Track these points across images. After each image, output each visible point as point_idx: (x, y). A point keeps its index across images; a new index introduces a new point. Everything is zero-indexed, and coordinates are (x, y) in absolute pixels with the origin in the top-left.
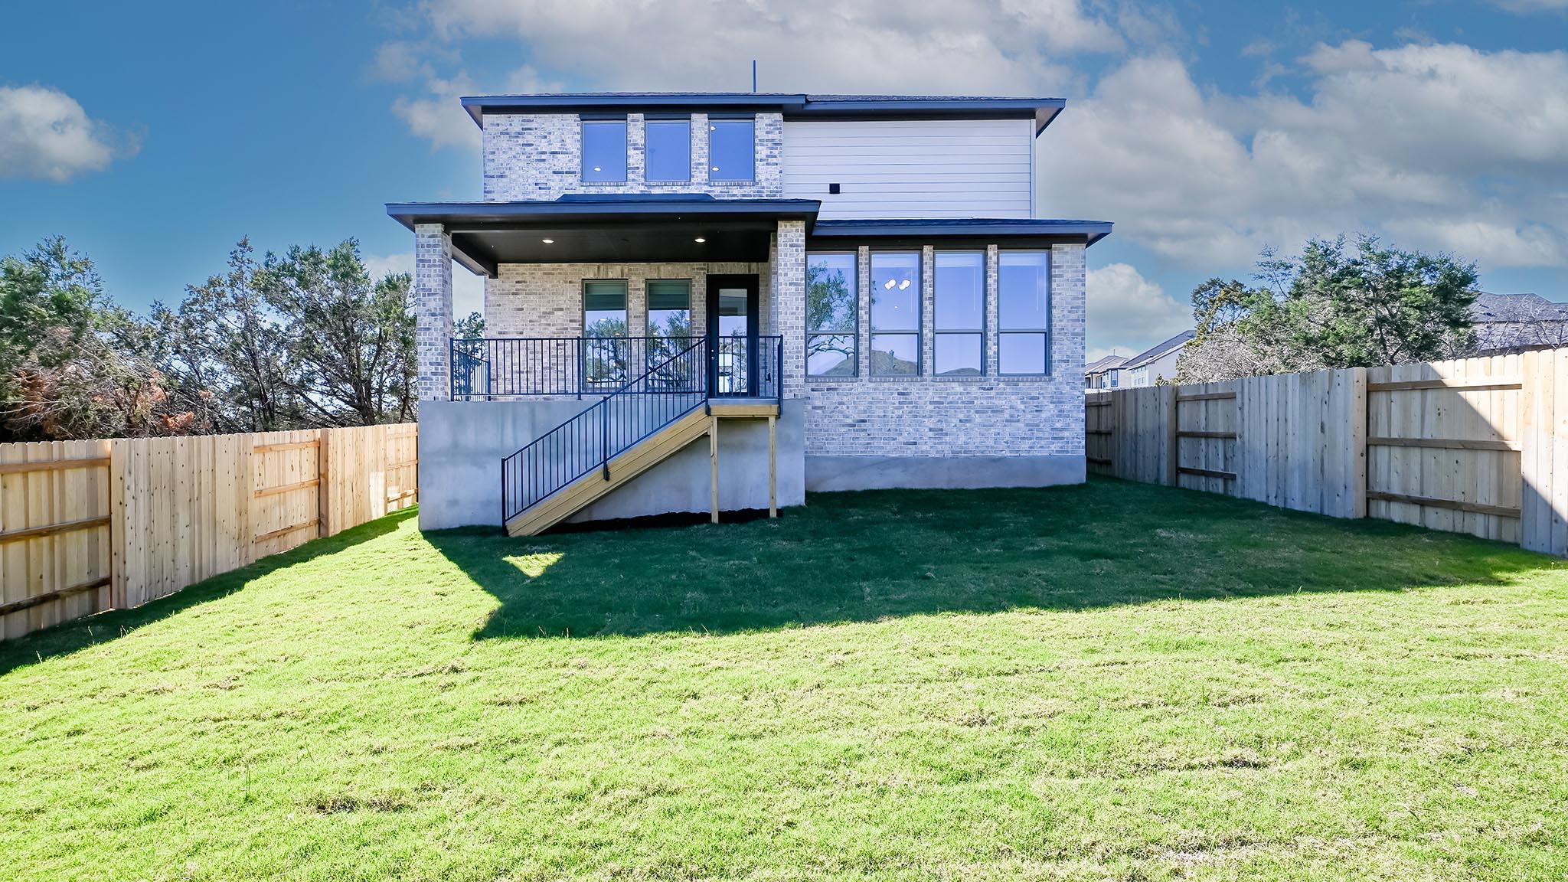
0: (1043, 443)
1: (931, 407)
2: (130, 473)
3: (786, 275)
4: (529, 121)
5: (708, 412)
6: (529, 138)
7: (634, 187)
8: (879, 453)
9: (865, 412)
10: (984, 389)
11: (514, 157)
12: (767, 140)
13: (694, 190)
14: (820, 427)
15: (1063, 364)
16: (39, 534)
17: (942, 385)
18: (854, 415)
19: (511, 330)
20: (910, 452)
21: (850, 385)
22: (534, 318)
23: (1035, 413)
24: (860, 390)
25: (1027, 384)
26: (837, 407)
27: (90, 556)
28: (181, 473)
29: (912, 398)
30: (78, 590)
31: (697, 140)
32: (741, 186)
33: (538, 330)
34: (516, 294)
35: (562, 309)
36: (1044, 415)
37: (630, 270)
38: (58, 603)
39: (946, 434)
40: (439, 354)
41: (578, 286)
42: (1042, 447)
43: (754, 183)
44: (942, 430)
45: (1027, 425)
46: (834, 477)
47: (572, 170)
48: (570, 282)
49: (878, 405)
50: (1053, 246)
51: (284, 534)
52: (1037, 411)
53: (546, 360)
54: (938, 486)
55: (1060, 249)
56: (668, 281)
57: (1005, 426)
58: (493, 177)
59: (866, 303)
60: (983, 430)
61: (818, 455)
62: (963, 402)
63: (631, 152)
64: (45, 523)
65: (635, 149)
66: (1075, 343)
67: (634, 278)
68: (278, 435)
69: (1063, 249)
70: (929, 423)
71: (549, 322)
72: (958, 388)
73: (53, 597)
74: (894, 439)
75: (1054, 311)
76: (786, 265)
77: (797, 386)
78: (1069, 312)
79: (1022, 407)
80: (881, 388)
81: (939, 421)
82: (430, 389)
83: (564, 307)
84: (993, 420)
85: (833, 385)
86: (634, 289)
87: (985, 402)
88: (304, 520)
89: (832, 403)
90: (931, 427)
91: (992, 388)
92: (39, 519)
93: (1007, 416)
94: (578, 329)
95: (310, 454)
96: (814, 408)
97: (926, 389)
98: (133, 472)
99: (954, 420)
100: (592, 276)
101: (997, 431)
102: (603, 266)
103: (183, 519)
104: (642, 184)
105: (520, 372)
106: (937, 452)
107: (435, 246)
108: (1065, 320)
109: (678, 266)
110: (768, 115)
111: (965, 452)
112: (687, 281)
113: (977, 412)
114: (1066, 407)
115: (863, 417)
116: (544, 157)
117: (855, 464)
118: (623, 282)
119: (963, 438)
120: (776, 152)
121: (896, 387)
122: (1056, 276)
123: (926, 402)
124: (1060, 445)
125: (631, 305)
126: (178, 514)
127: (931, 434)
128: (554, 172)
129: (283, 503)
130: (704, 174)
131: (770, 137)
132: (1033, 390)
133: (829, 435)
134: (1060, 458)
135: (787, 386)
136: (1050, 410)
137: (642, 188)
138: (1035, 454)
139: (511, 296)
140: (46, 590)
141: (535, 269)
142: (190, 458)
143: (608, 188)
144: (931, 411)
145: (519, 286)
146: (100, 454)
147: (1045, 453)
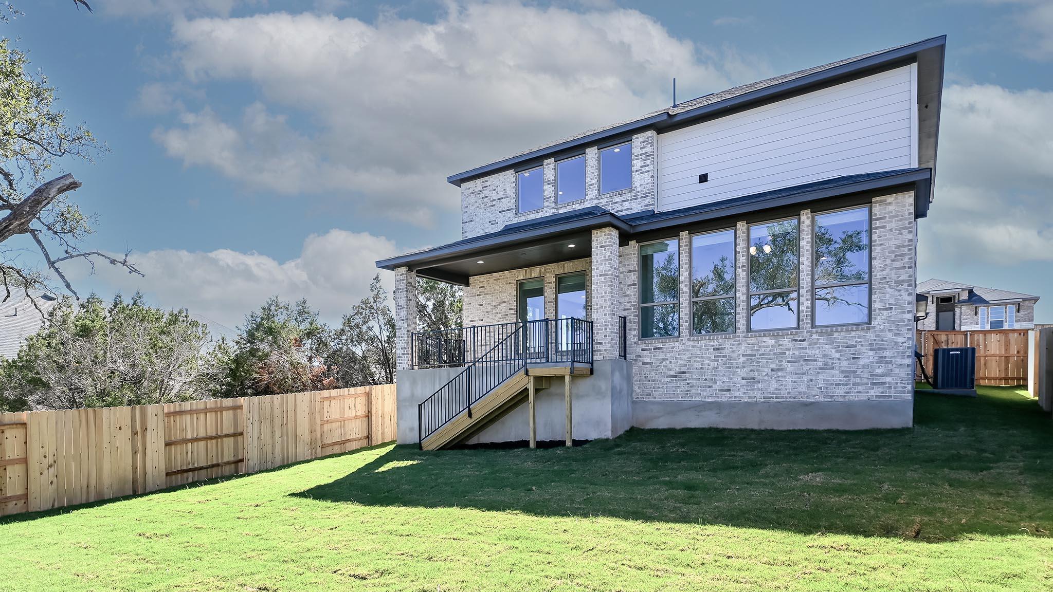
0: (860, 388)
1: (744, 359)
2: (250, 412)
3: (597, 269)
4: (486, 181)
5: (527, 373)
6: (486, 192)
7: (548, 212)
8: (697, 399)
9: (685, 365)
10: (796, 341)
11: (478, 207)
12: (641, 155)
13: (587, 205)
14: (649, 378)
15: (885, 313)
16: (211, 438)
17: (754, 340)
18: (675, 368)
19: (477, 319)
20: (724, 398)
21: (672, 345)
22: (489, 309)
23: (852, 361)
24: (681, 348)
25: (843, 334)
26: (662, 363)
27: (234, 449)
28: (277, 412)
29: (726, 352)
30: (228, 463)
31: (590, 168)
32: (621, 195)
33: (491, 317)
34: (479, 295)
35: (505, 302)
36: (861, 362)
37: (545, 270)
38: (220, 468)
39: (759, 382)
40: (405, 343)
41: (514, 286)
42: (859, 392)
43: (632, 190)
44: (754, 378)
45: (842, 372)
46: (659, 417)
47: (510, 208)
48: (510, 283)
49: (696, 359)
50: (874, 200)
51: (344, 443)
52: (853, 358)
53: (496, 337)
54: (749, 427)
55: (881, 201)
56: (571, 274)
57: (818, 373)
58: (467, 222)
59: (686, 278)
60: (795, 378)
61: (647, 400)
62: (774, 354)
63: (546, 187)
64: (214, 434)
65: (548, 184)
66: (899, 291)
67: (548, 275)
68: (340, 391)
69: (885, 201)
70: (742, 372)
71: (497, 311)
72: (770, 341)
73: (218, 465)
74: (710, 387)
75: (874, 262)
76: (597, 262)
77: (605, 350)
78: (893, 261)
79: (838, 355)
80: (698, 345)
81: (751, 371)
82: (401, 363)
83: (506, 300)
84: (805, 368)
85: (659, 345)
86: (547, 283)
87: (797, 353)
88: (358, 436)
89: (658, 359)
90: (743, 375)
91: (804, 340)
92: (211, 432)
93: (820, 364)
94: (514, 314)
95: (362, 401)
96: (644, 363)
97: (739, 344)
98: (251, 412)
99: (766, 370)
100: (522, 278)
101: (809, 378)
102: (528, 270)
103: (278, 433)
104: (553, 208)
105: (482, 346)
106: (749, 397)
107: (403, 280)
108: (888, 270)
109: (576, 262)
110: (642, 134)
111: (777, 397)
112: (584, 272)
113: (788, 362)
114: (887, 353)
115: (684, 369)
116: (494, 203)
117: (676, 407)
118: (541, 278)
119: (774, 385)
120: (648, 162)
121: (712, 344)
122: (876, 228)
123: (738, 356)
124: (881, 390)
125: (546, 294)
126: (275, 431)
127: (744, 382)
128: (500, 212)
129: (343, 426)
130: (594, 191)
131: (644, 151)
132: (852, 338)
133: (655, 384)
134: (880, 402)
135: (598, 351)
136: (869, 356)
137: (553, 211)
138: (852, 399)
139: (477, 297)
140: (215, 462)
141: (490, 278)
142: (282, 404)
143: (532, 216)
144: (743, 363)
145: (481, 290)
146: (239, 404)
147: (863, 397)
